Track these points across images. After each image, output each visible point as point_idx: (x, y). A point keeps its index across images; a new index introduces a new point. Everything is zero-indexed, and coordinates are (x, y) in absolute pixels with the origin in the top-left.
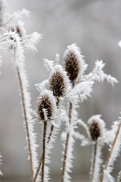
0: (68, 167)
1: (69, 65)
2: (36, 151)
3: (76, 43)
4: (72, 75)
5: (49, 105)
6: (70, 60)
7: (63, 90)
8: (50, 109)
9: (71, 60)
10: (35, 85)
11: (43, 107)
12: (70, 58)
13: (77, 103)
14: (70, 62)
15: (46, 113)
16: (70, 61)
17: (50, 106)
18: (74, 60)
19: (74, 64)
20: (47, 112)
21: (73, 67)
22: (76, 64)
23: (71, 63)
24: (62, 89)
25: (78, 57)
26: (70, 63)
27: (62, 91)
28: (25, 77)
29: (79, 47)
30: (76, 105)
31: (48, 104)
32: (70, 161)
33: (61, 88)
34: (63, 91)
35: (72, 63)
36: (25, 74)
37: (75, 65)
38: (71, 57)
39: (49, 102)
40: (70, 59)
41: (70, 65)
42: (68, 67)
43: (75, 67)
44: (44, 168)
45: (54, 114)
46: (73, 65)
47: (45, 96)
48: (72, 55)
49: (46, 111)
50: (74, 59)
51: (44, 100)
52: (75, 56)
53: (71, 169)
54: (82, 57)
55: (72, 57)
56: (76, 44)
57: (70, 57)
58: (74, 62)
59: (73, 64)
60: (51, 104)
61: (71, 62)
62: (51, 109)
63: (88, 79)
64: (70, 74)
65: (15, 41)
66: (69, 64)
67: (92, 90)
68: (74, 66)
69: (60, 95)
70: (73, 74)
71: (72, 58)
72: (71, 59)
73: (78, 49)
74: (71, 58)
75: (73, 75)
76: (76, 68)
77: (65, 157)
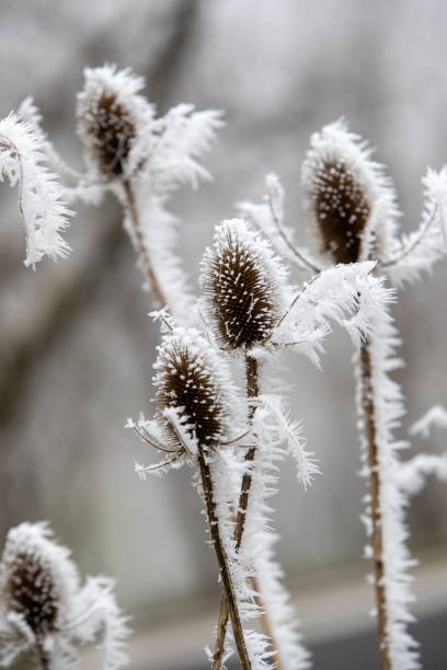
0: (399, 603)
1: (323, 211)
2: (273, 560)
3: (342, 118)
4: (344, 245)
5: (194, 387)
6: (323, 189)
7: (258, 317)
8: (204, 402)
9: (330, 189)
10: (151, 314)
11: (175, 399)
12: (323, 183)
13: (391, 351)
14: (327, 196)
15: (183, 424)
16: (326, 192)
17: (203, 391)
18: (342, 187)
19: (345, 199)
20: (184, 418)
21: (343, 215)
22: (351, 202)
23: (331, 198)
24: (255, 312)
25: (358, 171)
26: (328, 202)
27: (258, 320)
28: (179, 284)
29: (357, 133)
30: (390, 357)
31: (191, 385)
32: (400, 581)
33: (251, 308)
34: (263, 319)
35: (335, 197)
36: (178, 272)
37: (348, 206)
38: (325, 176)
39: (195, 377)
40: (326, 186)
41: (327, 208)
42: (323, 216)
43: (349, 212)
44: (246, 637)
45: (227, 418)
46: (339, 205)
47: (173, 356)
48: (328, 166)
49: (180, 415)
50: (342, 181)
51: (174, 372)
52: (342, 171)
53: (411, 608)
54: (376, 170)
55: (330, 175)
56: (344, 122)
57: (322, 178)
58: (343, 192)
59: (338, 202)
60: (204, 382)
61: (332, 194)
62: (210, 402)
63: (412, 249)
64: (338, 243)
65: (13, 155)
66: (323, 205)
67: (394, 295)
68: (345, 210)
69: (253, 338)
70: (348, 241)
71: (330, 179)
72: (328, 183)
73: (356, 142)
74: (326, 180)
75: (348, 245)
76: (353, 218)
77: (379, 566)
